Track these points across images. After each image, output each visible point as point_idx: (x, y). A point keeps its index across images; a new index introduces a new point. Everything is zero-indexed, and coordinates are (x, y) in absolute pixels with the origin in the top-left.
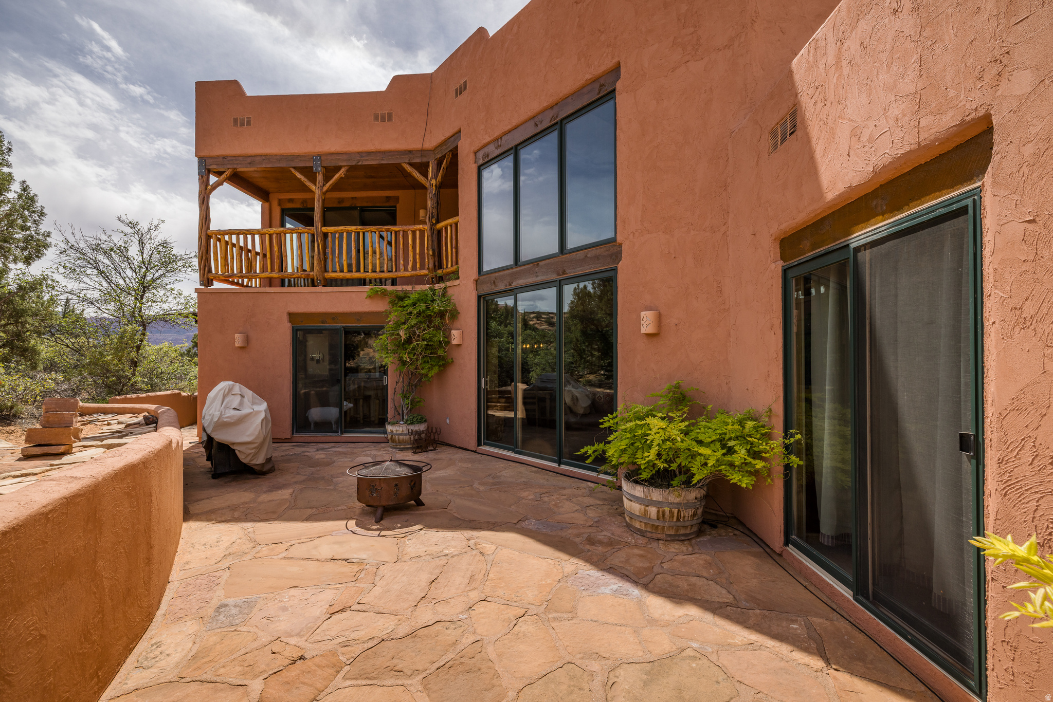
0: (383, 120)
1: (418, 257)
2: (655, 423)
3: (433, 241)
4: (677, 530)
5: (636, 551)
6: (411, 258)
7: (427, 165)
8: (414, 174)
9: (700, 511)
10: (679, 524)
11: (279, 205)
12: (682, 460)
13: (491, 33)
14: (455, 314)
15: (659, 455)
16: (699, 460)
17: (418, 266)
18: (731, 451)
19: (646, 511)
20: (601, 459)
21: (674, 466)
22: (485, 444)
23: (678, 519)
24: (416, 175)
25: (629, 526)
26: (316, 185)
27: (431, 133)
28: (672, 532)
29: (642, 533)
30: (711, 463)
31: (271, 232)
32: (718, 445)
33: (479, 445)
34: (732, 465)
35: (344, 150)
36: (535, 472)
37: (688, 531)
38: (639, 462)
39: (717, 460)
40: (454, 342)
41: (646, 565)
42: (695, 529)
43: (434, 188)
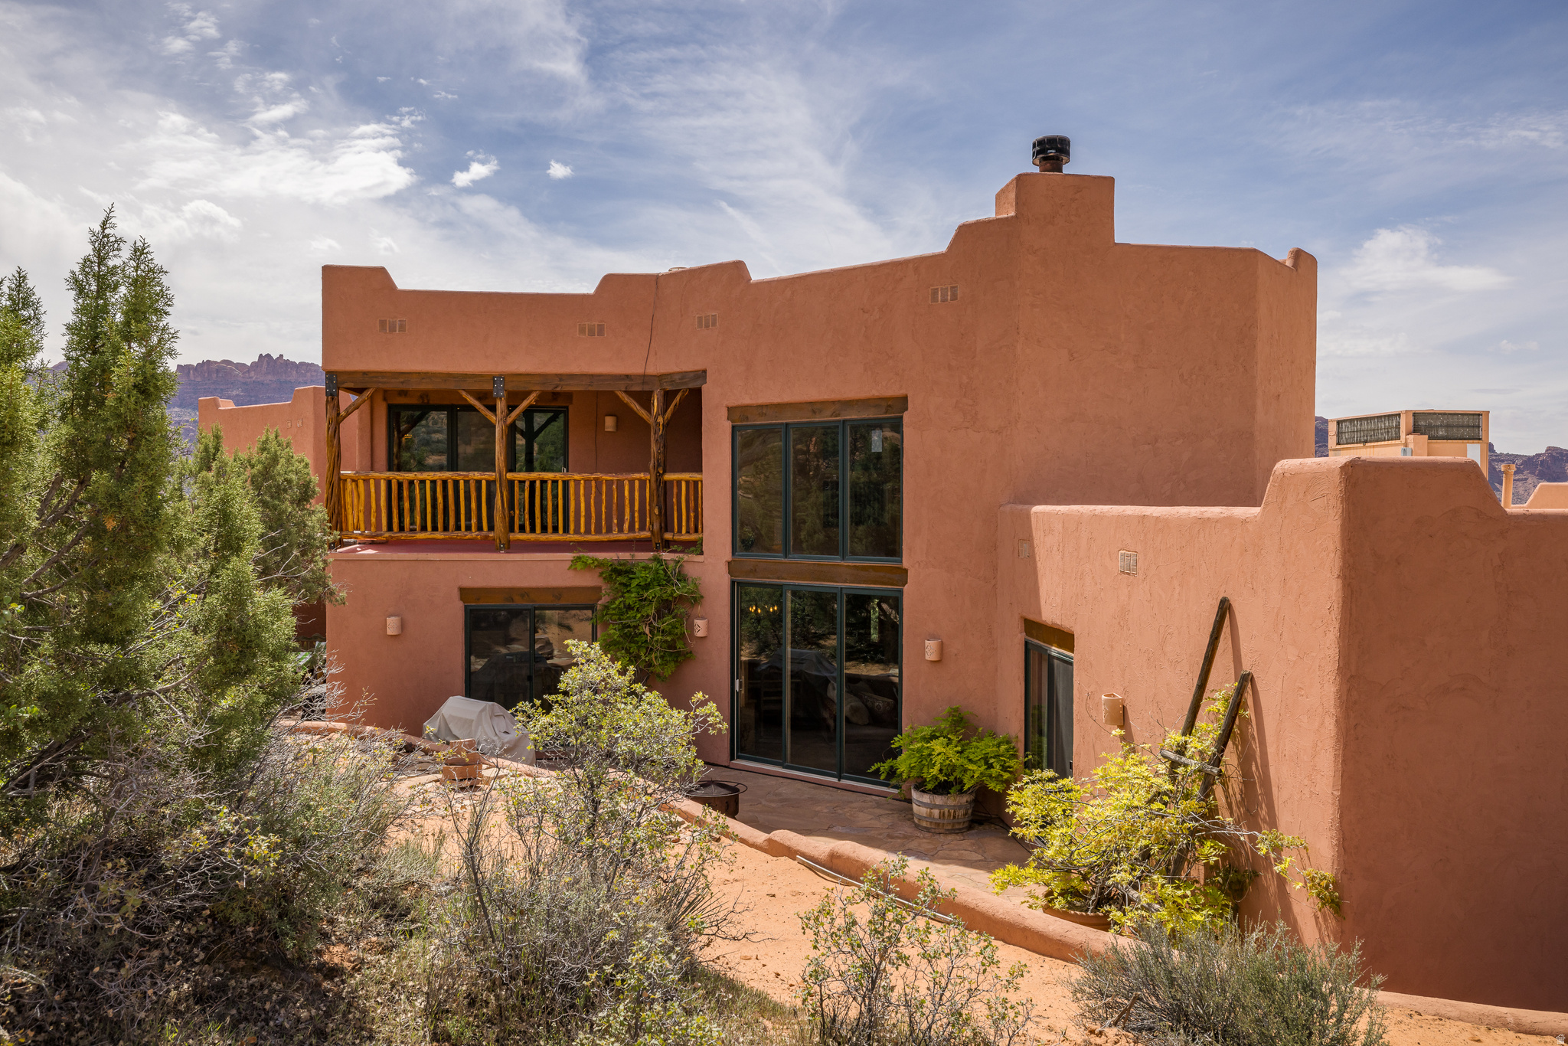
0: (592, 333)
1: (636, 514)
2: (937, 746)
3: (658, 496)
4: (953, 826)
5: (924, 840)
6: (627, 517)
7: (650, 393)
8: (633, 406)
9: (970, 811)
10: (955, 821)
11: (385, 399)
12: (957, 774)
13: (756, 276)
14: (695, 599)
15: (941, 771)
16: (969, 773)
17: (637, 526)
18: (991, 766)
19: (931, 813)
20: (892, 773)
21: (952, 778)
22: (738, 757)
23: (954, 817)
24: (636, 406)
25: (917, 826)
26: (496, 415)
27: (656, 354)
28: (950, 827)
29: (928, 830)
30: (976, 776)
31: (435, 478)
32: (983, 762)
33: (732, 758)
34: (990, 776)
35: (539, 371)
36: (813, 788)
37: (961, 827)
38: (925, 776)
39: (981, 773)
40: (699, 634)
41: (932, 847)
42: (966, 825)
43: (661, 427)
